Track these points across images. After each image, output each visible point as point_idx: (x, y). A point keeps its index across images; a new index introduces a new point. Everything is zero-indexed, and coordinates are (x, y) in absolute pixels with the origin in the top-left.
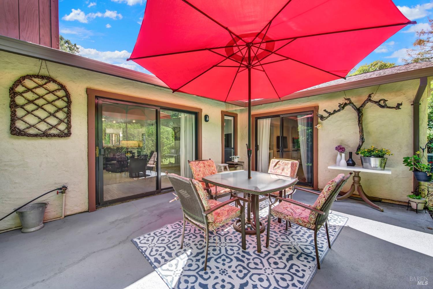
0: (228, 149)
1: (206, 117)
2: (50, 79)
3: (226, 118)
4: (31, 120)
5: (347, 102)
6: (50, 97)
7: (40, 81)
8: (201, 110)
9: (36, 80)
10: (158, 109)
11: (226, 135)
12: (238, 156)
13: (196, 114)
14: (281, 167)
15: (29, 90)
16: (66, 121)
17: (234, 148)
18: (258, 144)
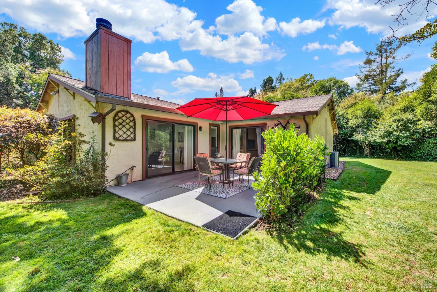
0: (213, 148)
1: (200, 127)
2: (127, 112)
3: (212, 127)
4: (121, 132)
5: (279, 123)
6: (128, 121)
7: (124, 113)
8: (197, 123)
9: (122, 113)
10: (174, 124)
11: (212, 138)
12: (220, 153)
13: (195, 126)
14: (242, 157)
15: (120, 118)
16: (133, 133)
17: (217, 148)
18: (233, 145)
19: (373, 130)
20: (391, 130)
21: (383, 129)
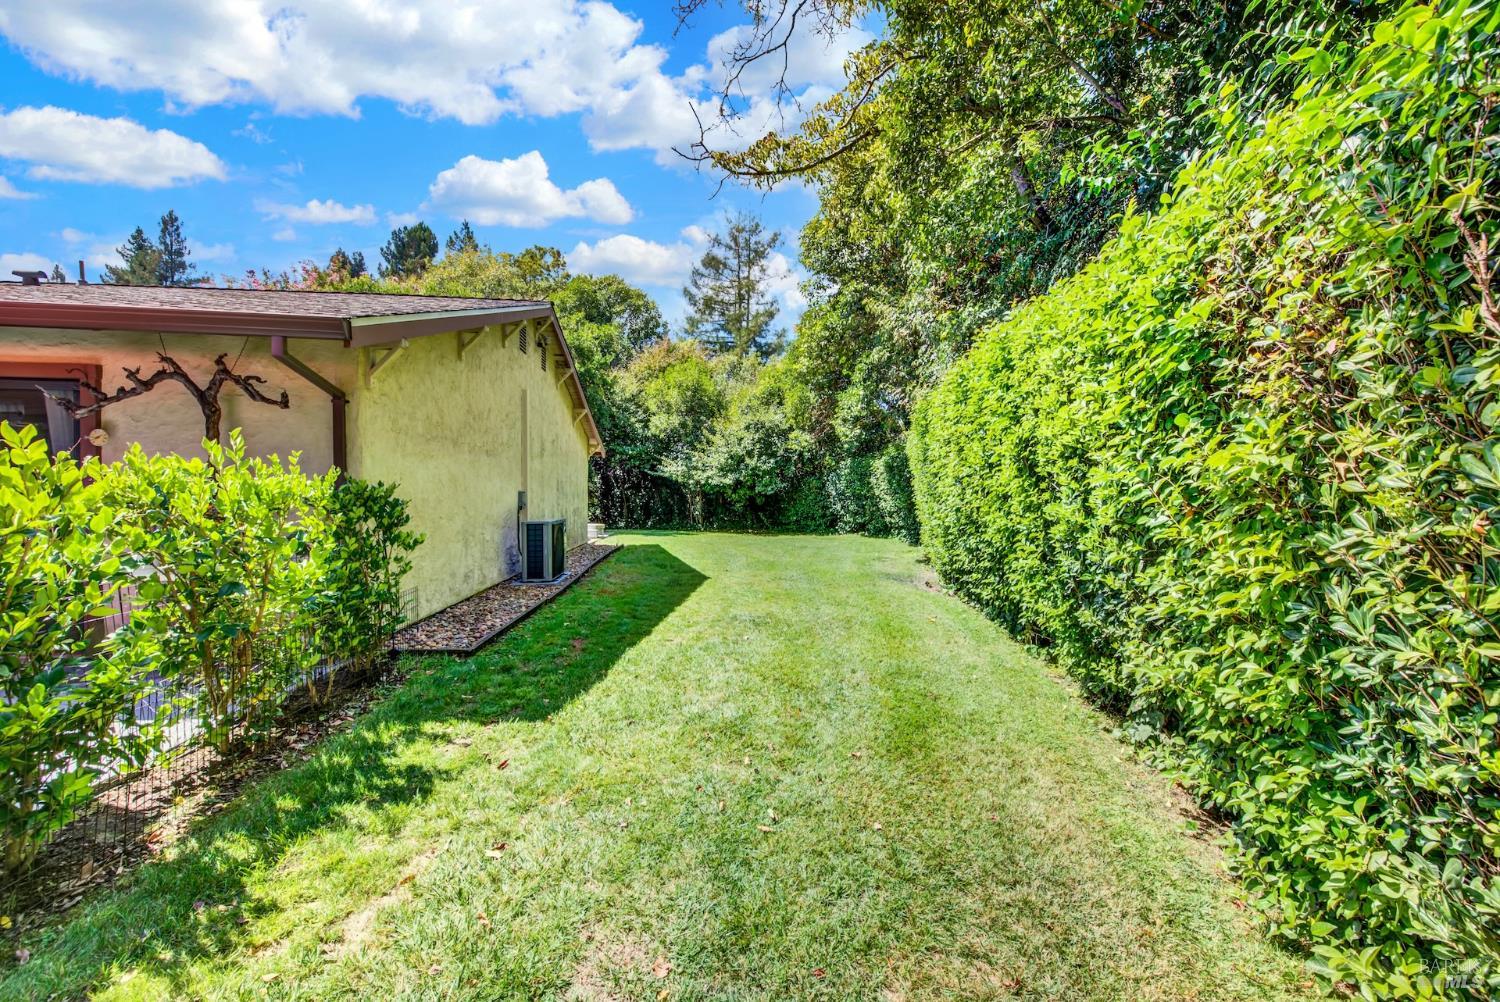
5: (169, 369)
19: (704, 451)
20: (740, 451)
21: (725, 450)
